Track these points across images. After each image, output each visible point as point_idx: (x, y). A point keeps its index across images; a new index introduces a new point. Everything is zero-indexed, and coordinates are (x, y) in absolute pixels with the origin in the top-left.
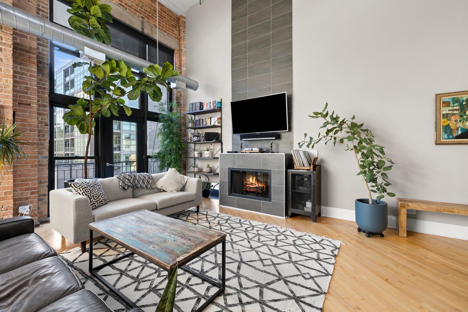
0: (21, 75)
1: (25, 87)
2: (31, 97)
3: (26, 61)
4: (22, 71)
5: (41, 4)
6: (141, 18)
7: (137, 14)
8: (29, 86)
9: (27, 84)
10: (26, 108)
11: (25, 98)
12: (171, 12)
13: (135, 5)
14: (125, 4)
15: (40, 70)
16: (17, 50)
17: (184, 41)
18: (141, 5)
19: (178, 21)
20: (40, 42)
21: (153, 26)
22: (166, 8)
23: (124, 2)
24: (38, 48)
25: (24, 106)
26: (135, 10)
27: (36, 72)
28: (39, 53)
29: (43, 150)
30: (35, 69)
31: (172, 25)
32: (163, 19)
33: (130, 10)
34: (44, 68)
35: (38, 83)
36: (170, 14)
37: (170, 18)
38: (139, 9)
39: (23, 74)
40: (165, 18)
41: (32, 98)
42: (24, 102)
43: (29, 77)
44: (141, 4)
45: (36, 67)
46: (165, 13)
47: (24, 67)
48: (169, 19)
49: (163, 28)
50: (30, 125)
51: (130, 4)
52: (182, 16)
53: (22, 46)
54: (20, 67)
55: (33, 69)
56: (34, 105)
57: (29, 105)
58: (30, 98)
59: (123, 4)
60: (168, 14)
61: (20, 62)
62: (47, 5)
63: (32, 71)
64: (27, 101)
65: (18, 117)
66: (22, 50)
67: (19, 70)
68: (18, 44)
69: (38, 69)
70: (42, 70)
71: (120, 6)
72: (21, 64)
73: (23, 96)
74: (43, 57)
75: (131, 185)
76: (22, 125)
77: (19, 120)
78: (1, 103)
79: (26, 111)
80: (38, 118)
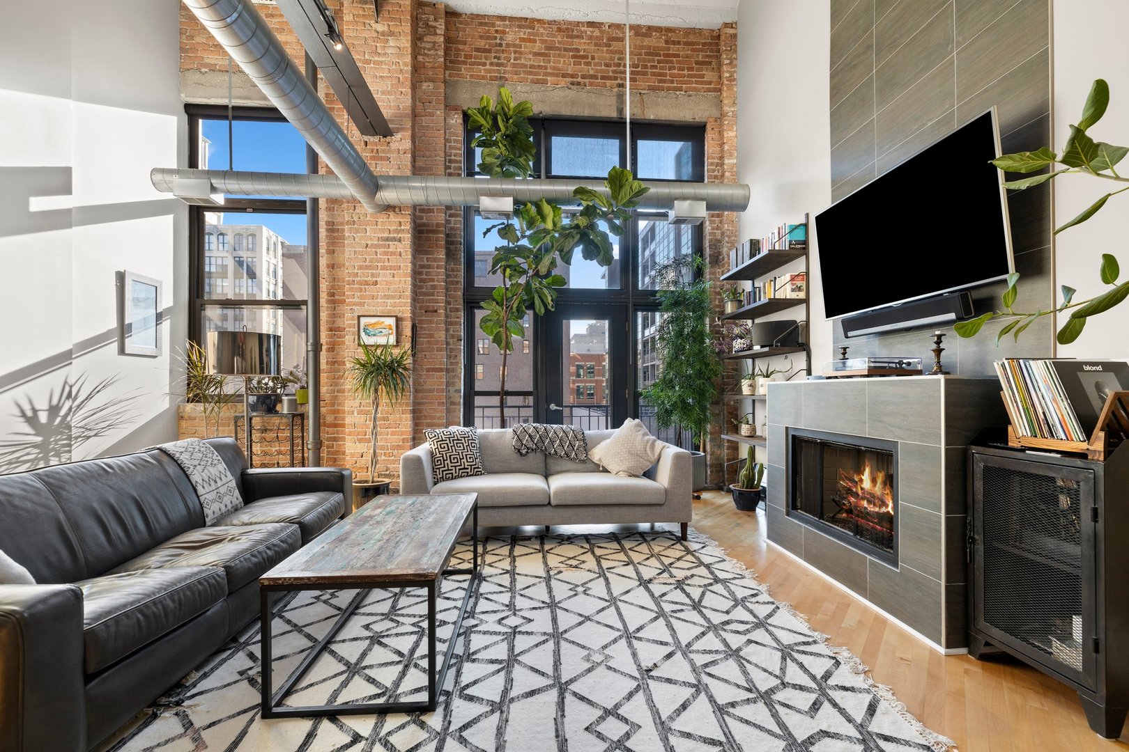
0: (428, 268)
1: (432, 286)
2: (438, 299)
3: (432, 248)
4: (428, 263)
5: (453, 151)
6: (616, 90)
7: (609, 83)
8: (435, 283)
9: (433, 280)
10: (433, 316)
11: (431, 301)
12: (695, 33)
13: (603, 67)
14: (583, 77)
15: (450, 255)
16: (423, 233)
17: (730, 88)
18: (616, 61)
19: (717, 44)
20: (451, 212)
21: (646, 92)
22: (679, 29)
23: (580, 74)
24: (448, 222)
25: (430, 314)
26: (603, 78)
27: (444, 260)
28: (452, 229)
29: (455, 380)
30: (442, 255)
31: (697, 63)
32: (671, 62)
33: (591, 84)
34: (456, 251)
35: (448, 276)
36: (692, 38)
37: (692, 50)
38: (614, 72)
39: (429, 266)
40: (677, 56)
41: (439, 301)
42: (431, 309)
43: (436, 270)
44: (617, 56)
45: (444, 253)
46: (679, 43)
47: (431, 256)
48: (689, 52)
49: (672, 82)
50: (436, 342)
51: (592, 72)
52: (726, 25)
53: (429, 225)
54: (427, 258)
55: (441, 256)
56: (441, 311)
57: (436, 311)
58: (436, 301)
59: (579, 79)
60: (685, 43)
61: (426, 251)
62: (460, 149)
63: (439, 260)
64: (433, 306)
65: (424, 332)
66: (429, 232)
67: (425, 263)
68: (424, 225)
69: (447, 255)
70: (454, 255)
71: (572, 87)
72: (428, 253)
73: (430, 299)
74: (456, 234)
75: (534, 447)
76: (429, 342)
77: (425, 336)
78: (400, 315)
79: (431, 322)
80: (447, 330)
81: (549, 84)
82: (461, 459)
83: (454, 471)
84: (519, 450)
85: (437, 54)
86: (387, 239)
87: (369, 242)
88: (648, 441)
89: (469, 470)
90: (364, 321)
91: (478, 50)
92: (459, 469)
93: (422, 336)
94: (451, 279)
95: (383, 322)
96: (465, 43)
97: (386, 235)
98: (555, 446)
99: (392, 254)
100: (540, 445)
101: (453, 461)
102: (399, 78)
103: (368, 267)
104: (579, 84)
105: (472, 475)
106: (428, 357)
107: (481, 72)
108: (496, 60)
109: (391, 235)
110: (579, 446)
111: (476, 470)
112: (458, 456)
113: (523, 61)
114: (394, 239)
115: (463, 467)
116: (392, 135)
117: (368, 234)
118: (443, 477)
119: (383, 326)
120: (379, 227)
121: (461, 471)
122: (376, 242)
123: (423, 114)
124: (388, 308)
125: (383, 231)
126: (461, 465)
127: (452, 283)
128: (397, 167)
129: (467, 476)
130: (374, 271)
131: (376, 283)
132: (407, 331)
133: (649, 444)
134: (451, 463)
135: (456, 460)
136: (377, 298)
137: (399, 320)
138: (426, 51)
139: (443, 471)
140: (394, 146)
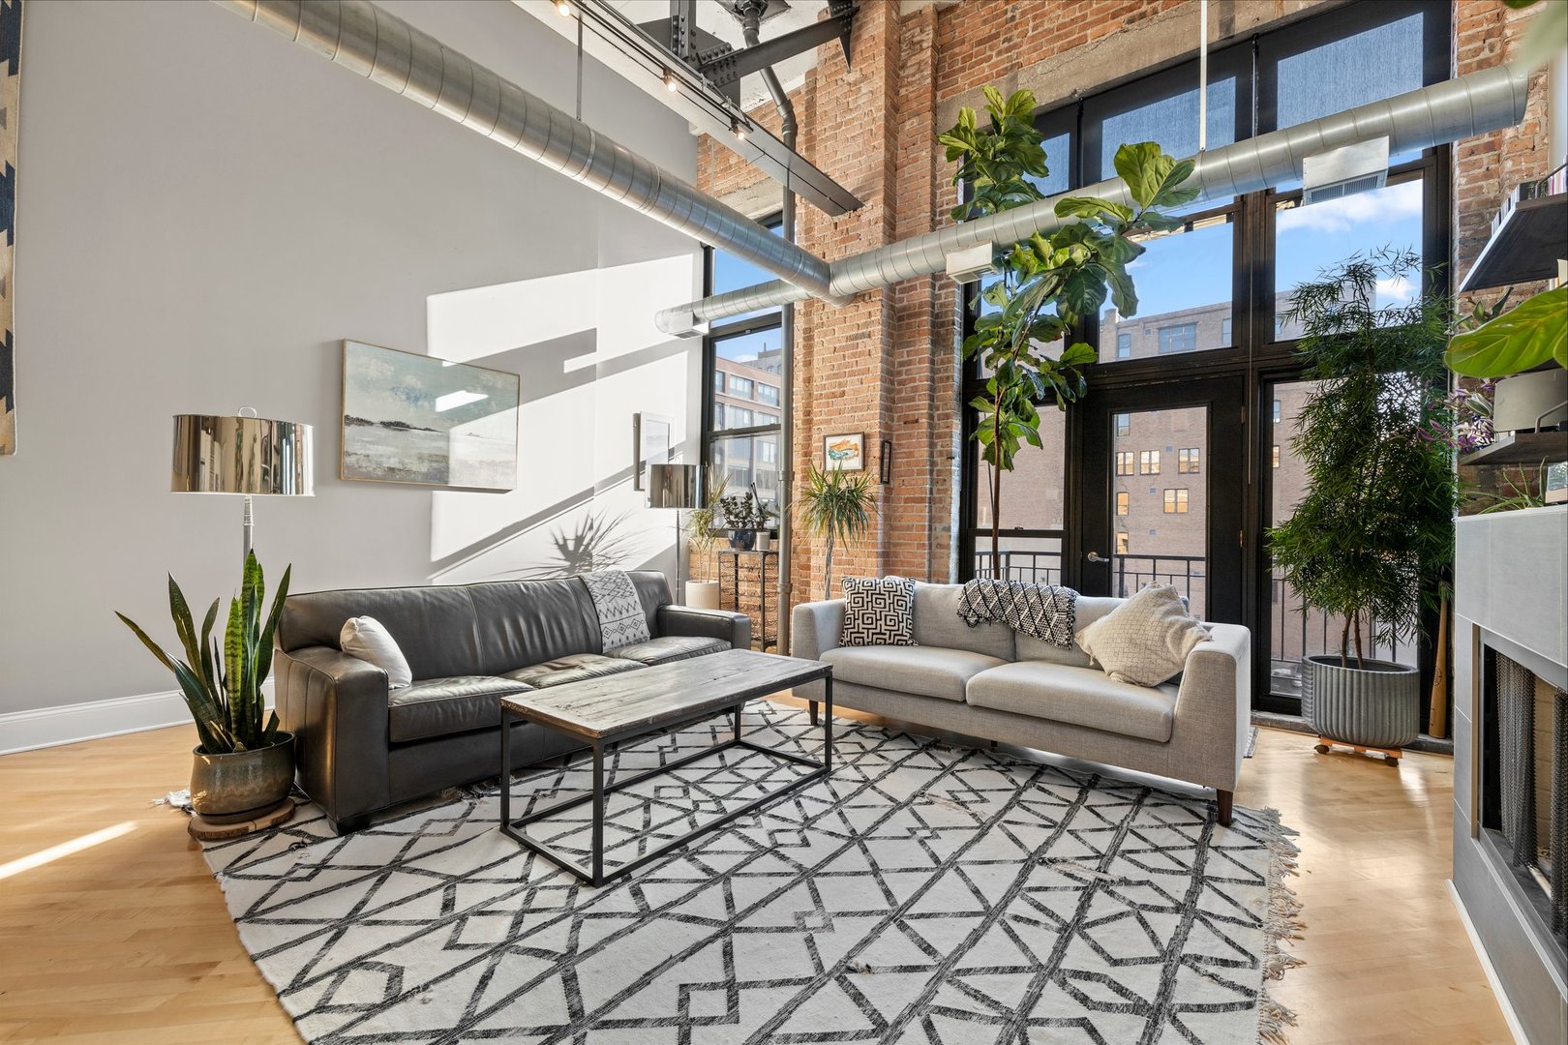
0: (908, 365)
1: (912, 387)
2: (919, 405)
3: (913, 337)
4: (911, 358)
5: (946, 198)
8: (917, 383)
9: (913, 380)
10: (912, 429)
11: (910, 408)
15: (939, 341)
16: (904, 320)
20: (942, 282)
24: (934, 297)
25: (910, 425)
27: (930, 351)
28: (942, 305)
29: (943, 514)
30: (925, 344)
34: (948, 334)
35: (935, 371)
39: (909, 363)
41: (922, 407)
42: (911, 418)
43: (917, 365)
45: (929, 341)
47: (912, 349)
50: (917, 463)
53: (910, 307)
54: (908, 352)
55: (924, 346)
56: (924, 420)
57: (917, 421)
58: (918, 408)
61: (907, 342)
62: (954, 192)
63: (922, 351)
64: (914, 415)
65: (903, 450)
66: (910, 316)
67: (906, 358)
68: (905, 309)
69: (934, 343)
70: (944, 340)
71: (1130, 26)
72: (909, 344)
73: (908, 406)
74: (947, 312)
75: (988, 615)
76: (908, 464)
77: (904, 455)
78: (867, 431)
79: (910, 436)
80: (932, 445)
81: (1089, 41)
82: (877, 620)
83: (865, 635)
84: (965, 617)
85: (922, 76)
86: (856, 337)
87: (837, 345)
88: (1171, 625)
89: (887, 637)
90: (830, 441)
91: (980, 43)
92: (873, 634)
93: (901, 456)
94: (940, 375)
95: (849, 442)
96: (963, 42)
97: (855, 332)
98: (1022, 617)
99: (861, 354)
100: (998, 612)
101: (866, 622)
102: (872, 130)
103: (836, 376)
104: (1143, 16)
105: (893, 644)
106: (906, 483)
107: (984, 71)
108: (1006, 45)
109: (860, 331)
110: (1059, 621)
111: (897, 638)
112: (874, 616)
113: (1047, 26)
114: (863, 336)
115: (878, 631)
116: (862, 205)
117: (836, 335)
118: (851, 641)
119: (848, 446)
120: (848, 324)
121: (875, 636)
122: (844, 344)
123: (905, 163)
124: (856, 423)
125: (851, 328)
126: (876, 628)
127: (941, 380)
128: (868, 243)
129: (885, 644)
130: (841, 380)
131: (843, 394)
132: (876, 451)
133: (1172, 631)
134: (863, 623)
135: (892, 623)
136: (844, 413)
137: (865, 437)
138: (909, 80)
139: (851, 633)
140: (864, 218)
